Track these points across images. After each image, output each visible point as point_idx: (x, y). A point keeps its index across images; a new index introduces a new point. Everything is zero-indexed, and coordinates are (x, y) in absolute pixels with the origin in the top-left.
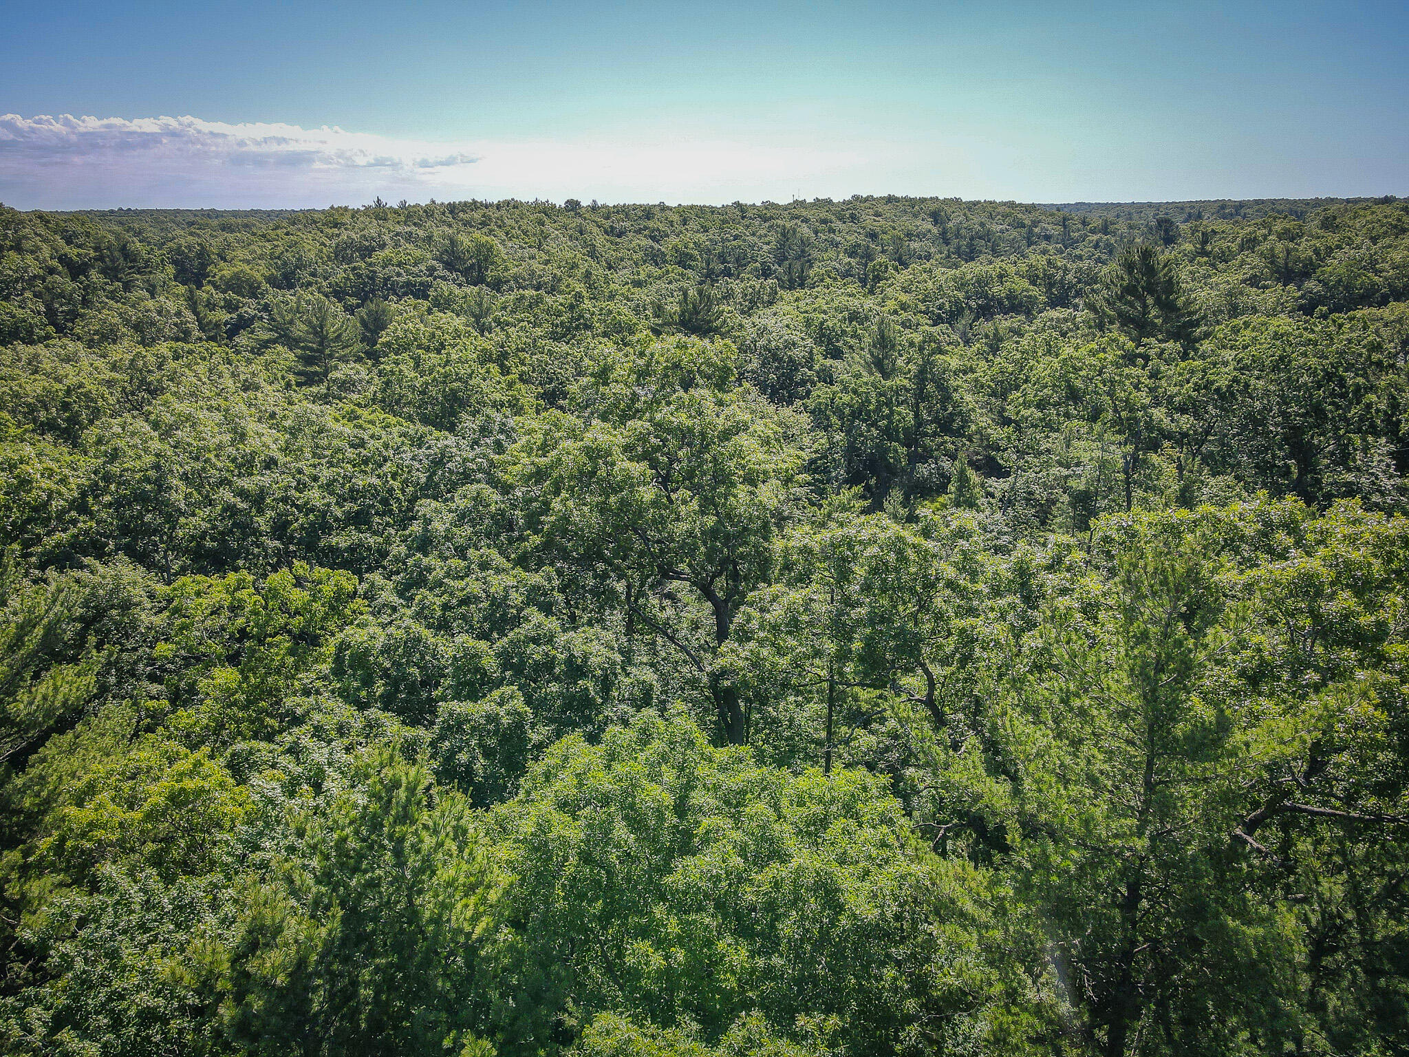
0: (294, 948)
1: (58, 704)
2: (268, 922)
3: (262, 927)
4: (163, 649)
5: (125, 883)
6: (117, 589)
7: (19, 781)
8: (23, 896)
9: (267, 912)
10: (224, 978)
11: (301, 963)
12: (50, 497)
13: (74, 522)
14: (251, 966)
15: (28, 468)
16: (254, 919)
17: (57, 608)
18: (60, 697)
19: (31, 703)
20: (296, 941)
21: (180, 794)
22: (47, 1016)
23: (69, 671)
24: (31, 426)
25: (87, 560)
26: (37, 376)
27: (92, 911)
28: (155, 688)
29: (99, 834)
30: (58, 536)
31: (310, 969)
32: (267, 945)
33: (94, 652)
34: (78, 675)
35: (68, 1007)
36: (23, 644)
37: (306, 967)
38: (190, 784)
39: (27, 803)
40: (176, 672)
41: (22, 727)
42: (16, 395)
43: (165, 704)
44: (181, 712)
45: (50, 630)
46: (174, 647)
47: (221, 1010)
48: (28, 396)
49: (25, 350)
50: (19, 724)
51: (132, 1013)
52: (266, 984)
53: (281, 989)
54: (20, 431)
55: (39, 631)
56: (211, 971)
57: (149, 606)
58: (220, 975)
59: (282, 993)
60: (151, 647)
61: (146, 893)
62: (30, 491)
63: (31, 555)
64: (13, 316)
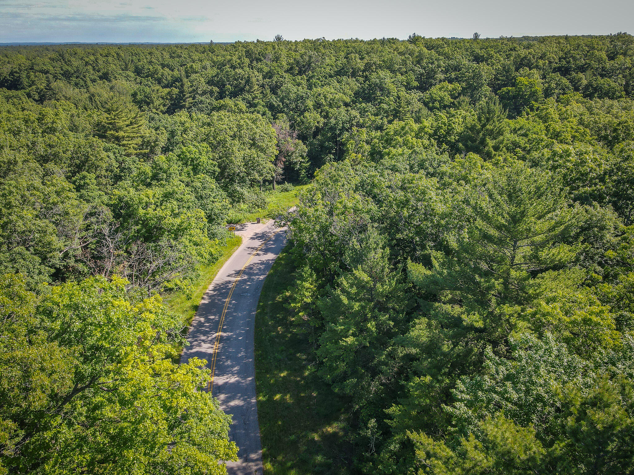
0: (612, 418)
1: (557, 259)
2: (605, 399)
3: (601, 399)
4: (610, 253)
5: (553, 344)
6: (602, 219)
7: (531, 281)
8: (516, 324)
9: (606, 394)
10: (575, 407)
11: (612, 427)
12: (590, 171)
13: (596, 184)
14: (589, 412)
15: (587, 156)
16: (599, 393)
17: (574, 221)
18: (559, 257)
19: (548, 255)
20: (614, 416)
21: (588, 320)
22: (506, 372)
23: (567, 247)
24: (596, 137)
25: (595, 203)
26: (608, 115)
27: (536, 346)
28: (599, 268)
29: (550, 318)
30: (587, 189)
31: (615, 432)
32: (599, 408)
33: (580, 244)
34: (570, 251)
35: (514, 375)
36: (554, 230)
37: (613, 430)
38: (594, 318)
39: (531, 291)
40: (612, 266)
41: (540, 262)
42: (596, 122)
43: (600, 278)
44: (606, 285)
45: (566, 228)
46: (616, 254)
47: (569, 419)
48: (600, 123)
49: (608, 102)
50: (540, 261)
51: (535, 392)
52: (592, 424)
53: (597, 430)
54: (591, 138)
55: (562, 227)
56: (571, 401)
57: (612, 232)
58: (574, 405)
59: (597, 432)
60: (605, 250)
61: (559, 352)
62: (583, 166)
63: (572, 194)
64: (609, 86)
